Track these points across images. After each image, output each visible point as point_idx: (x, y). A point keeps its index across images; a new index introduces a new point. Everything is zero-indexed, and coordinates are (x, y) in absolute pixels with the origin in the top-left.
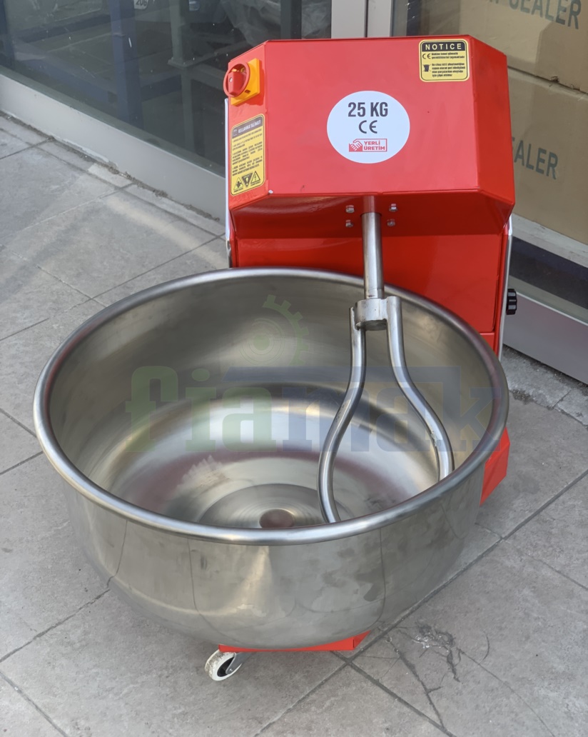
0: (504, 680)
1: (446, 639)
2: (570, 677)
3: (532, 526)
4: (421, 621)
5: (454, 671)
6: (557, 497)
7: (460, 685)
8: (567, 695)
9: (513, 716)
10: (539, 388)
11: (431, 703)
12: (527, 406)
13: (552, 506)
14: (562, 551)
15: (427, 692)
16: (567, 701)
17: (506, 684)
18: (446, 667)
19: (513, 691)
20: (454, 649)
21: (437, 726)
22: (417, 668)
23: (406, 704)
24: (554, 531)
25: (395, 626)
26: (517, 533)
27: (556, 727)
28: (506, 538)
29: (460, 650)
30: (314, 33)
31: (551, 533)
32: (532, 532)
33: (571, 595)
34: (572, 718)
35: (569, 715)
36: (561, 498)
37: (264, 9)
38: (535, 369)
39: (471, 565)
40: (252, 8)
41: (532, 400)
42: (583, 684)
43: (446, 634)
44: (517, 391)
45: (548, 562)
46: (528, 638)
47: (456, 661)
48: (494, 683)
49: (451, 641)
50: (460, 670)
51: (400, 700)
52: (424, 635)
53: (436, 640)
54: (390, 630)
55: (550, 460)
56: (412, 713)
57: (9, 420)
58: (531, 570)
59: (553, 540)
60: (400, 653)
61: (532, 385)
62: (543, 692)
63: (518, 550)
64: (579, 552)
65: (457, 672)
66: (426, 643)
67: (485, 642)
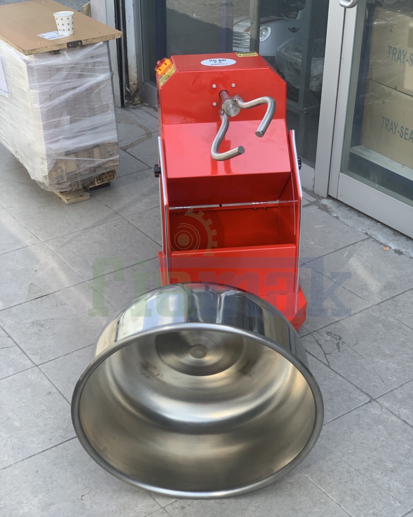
0: (361, 354)
1: (338, 337)
2: (392, 356)
3: (390, 302)
4: (328, 330)
5: (339, 349)
6: (404, 292)
7: (340, 354)
8: (388, 362)
9: (361, 366)
10: (408, 249)
11: (326, 358)
12: (400, 256)
13: (401, 295)
14: (401, 312)
15: (325, 354)
16: (387, 364)
17: (361, 355)
18: (335, 347)
19: (364, 358)
20: (340, 341)
21: (327, 366)
22: (322, 346)
23: (315, 357)
24: (399, 305)
25: (316, 331)
26: (381, 304)
27: (380, 372)
28: (375, 305)
29: (343, 342)
30: (318, 75)
31: (397, 305)
32: (389, 304)
33: (400, 328)
34: (388, 370)
35: (387, 369)
36: (406, 293)
37: (296, 63)
38: (408, 241)
39: (356, 313)
40: (291, 63)
41: (403, 254)
42: (397, 359)
43: (339, 336)
44: (396, 250)
45: (393, 315)
46: (375, 341)
47: (340, 345)
48: (356, 355)
49: (340, 338)
50: (341, 348)
51: (313, 355)
52: (328, 335)
53: (333, 337)
54: (313, 332)
55: (405, 278)
56: (317, 360)
57: (152, 241)
58: (384, 317)
59: (398, 308)
60: (316, 340)
61: (405, 248)
62: (377, 360)
63: (380, 310)
64: (409, 313)
65: (340, 349)
66: (329, 338)
67: (355, 340)
